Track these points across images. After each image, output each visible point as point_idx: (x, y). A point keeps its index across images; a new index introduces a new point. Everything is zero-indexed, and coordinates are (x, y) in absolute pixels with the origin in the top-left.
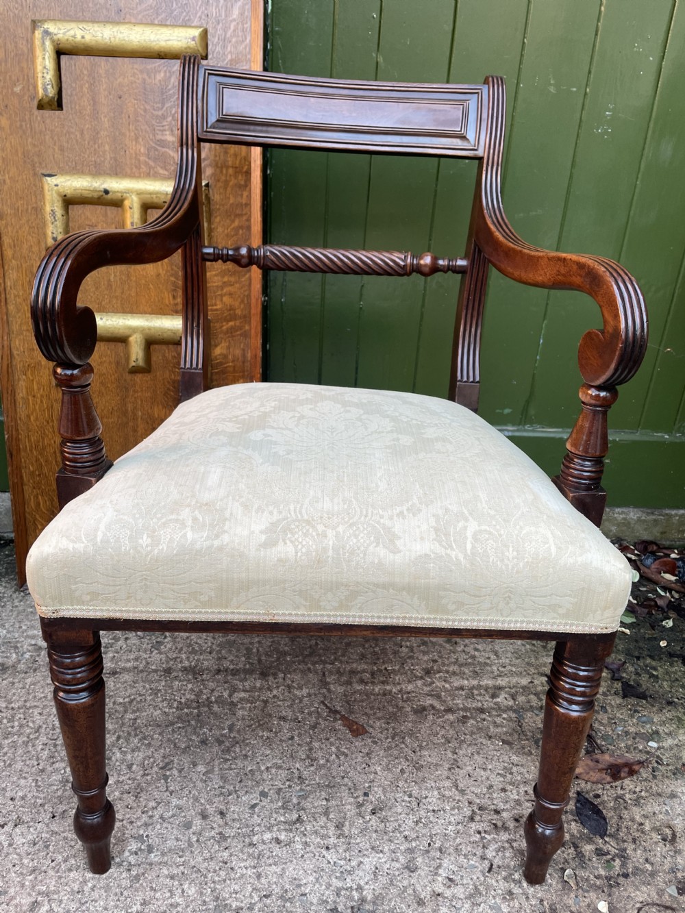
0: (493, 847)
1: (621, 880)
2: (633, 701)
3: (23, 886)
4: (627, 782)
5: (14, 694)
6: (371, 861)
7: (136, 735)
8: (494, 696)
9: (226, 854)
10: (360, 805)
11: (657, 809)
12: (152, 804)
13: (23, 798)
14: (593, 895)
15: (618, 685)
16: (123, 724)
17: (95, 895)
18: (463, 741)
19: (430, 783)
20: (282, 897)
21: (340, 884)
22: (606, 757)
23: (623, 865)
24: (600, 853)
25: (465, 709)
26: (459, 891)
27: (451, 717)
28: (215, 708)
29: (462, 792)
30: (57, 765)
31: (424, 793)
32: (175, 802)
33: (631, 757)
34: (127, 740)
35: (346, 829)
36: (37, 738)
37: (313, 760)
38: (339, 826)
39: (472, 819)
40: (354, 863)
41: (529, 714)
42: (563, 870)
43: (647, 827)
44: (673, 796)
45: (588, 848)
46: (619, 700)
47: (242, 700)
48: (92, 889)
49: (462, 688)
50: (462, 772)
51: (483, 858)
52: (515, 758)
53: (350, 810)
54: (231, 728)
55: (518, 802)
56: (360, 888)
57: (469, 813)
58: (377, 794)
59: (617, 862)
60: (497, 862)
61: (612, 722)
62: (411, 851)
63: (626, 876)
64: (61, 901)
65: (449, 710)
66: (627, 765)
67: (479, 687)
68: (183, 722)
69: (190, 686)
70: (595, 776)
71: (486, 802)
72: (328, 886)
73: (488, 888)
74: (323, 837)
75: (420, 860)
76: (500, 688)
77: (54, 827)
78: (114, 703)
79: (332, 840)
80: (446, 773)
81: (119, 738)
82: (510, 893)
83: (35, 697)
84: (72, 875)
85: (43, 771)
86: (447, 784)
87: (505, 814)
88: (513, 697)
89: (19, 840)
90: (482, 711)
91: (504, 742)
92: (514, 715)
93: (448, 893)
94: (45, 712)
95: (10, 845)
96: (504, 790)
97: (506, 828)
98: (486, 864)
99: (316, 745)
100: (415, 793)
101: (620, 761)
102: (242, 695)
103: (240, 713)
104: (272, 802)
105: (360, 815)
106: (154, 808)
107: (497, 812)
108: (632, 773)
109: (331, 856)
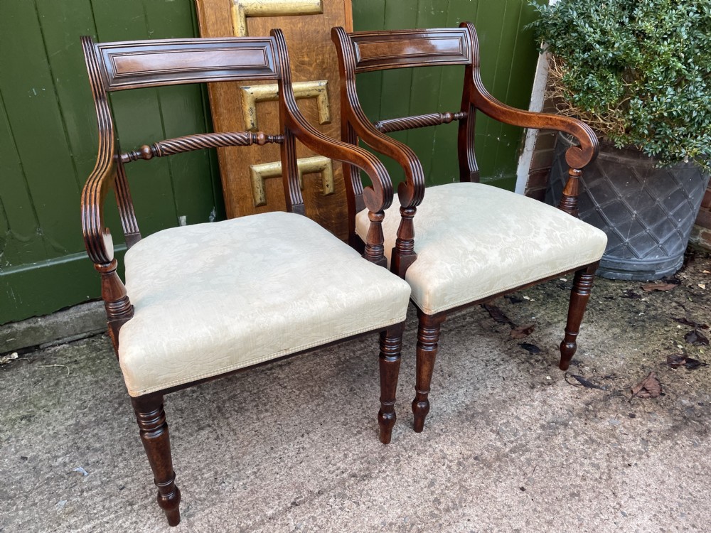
0: (500, 372)
1: (549, 367)
2: (518, 304)
3: (334, 451)
4: (532, 334)
5: (248, 388)
6: (461, 392)
7: (327, 383)
8: (464, 319)
9: (405, 410)
10: (442, 376)
11: (548, 340)
12: (359, 405)
13: (300, 423)
14: (543, 375)
15: (509, 300)
16: (316, 381)
17: (367, 442)
18: (464, 340)
19: (463, 359)
20: (438, 415)
21: (455, 403)
22: (520, 328)
23: (547, 362)
24: (537, 361)
25: (457, 328)
26: (498, 390)
27: (453, 332)
28: (352, 361)
29: (477, 358)
30: (302, 406)
31: (463, 363)
32: (368, 401)
33: (529, 325)
34: (325, 386)
35: (443, 385)
36: (281, 400)
37: (411, 366)
38: (440, 385)
39: (486, 366)
40: (455, 395)
41: (483, 322)
42: (528, 371)
43: (548, 347)
44: (551, 334)
45: (532, 361)
46: (512, 306)
47: (361, 354)
48: (364, 440)
49: (449, 320)
50: (472, 351)
51: (499, 377)
52: (488, 339)
53: (441, 379)
54: (366, 366)
55: (499, 354)
56: (463, 402)
57: (484, 364)
58: (446, 370)
59: (545, 362)
60: (505, 376)
61: (515, 315)
62: (472, 383)
63: (550, 365)
64: (355, 450)
65: (451, 330)
66: (529, 328)
67: (456, 317)
68: (342, 371)
69: (332, 356)
70: (520, 336)
71: (488, 358)
72: (452, 406)
73: (507, 385)
74: (437, 391)
75: (478, 385)
76: (464, 315)
77: (326, 427)
78: (303, 375)
79: (442, 391)
80: (466, 354)
81: (319, 387)
82: (515, 384)
83: (260, 385)
84: (351, 439)
85: (298, 411)
86: (469, 357)
87: (497, 360)
88: (472, 317)
89: (315, 438)
90: (463, 326)
91: (480, 335)
92: (477, 324)
93: (495, 392)
94: (273, 389)
95: (313, 441)
96: (491, 352)
97: (501, 365)
98: (502, 378)
99: (408, 360)
100: (460, 364)
101: (526, 328)
102: (359, 352)
103: (365, 359)
104: (407, 386)
105: (445, 379)
106: (362, 406)
107: (494, 360)
108: (532, 331)
109: (445, 396)
